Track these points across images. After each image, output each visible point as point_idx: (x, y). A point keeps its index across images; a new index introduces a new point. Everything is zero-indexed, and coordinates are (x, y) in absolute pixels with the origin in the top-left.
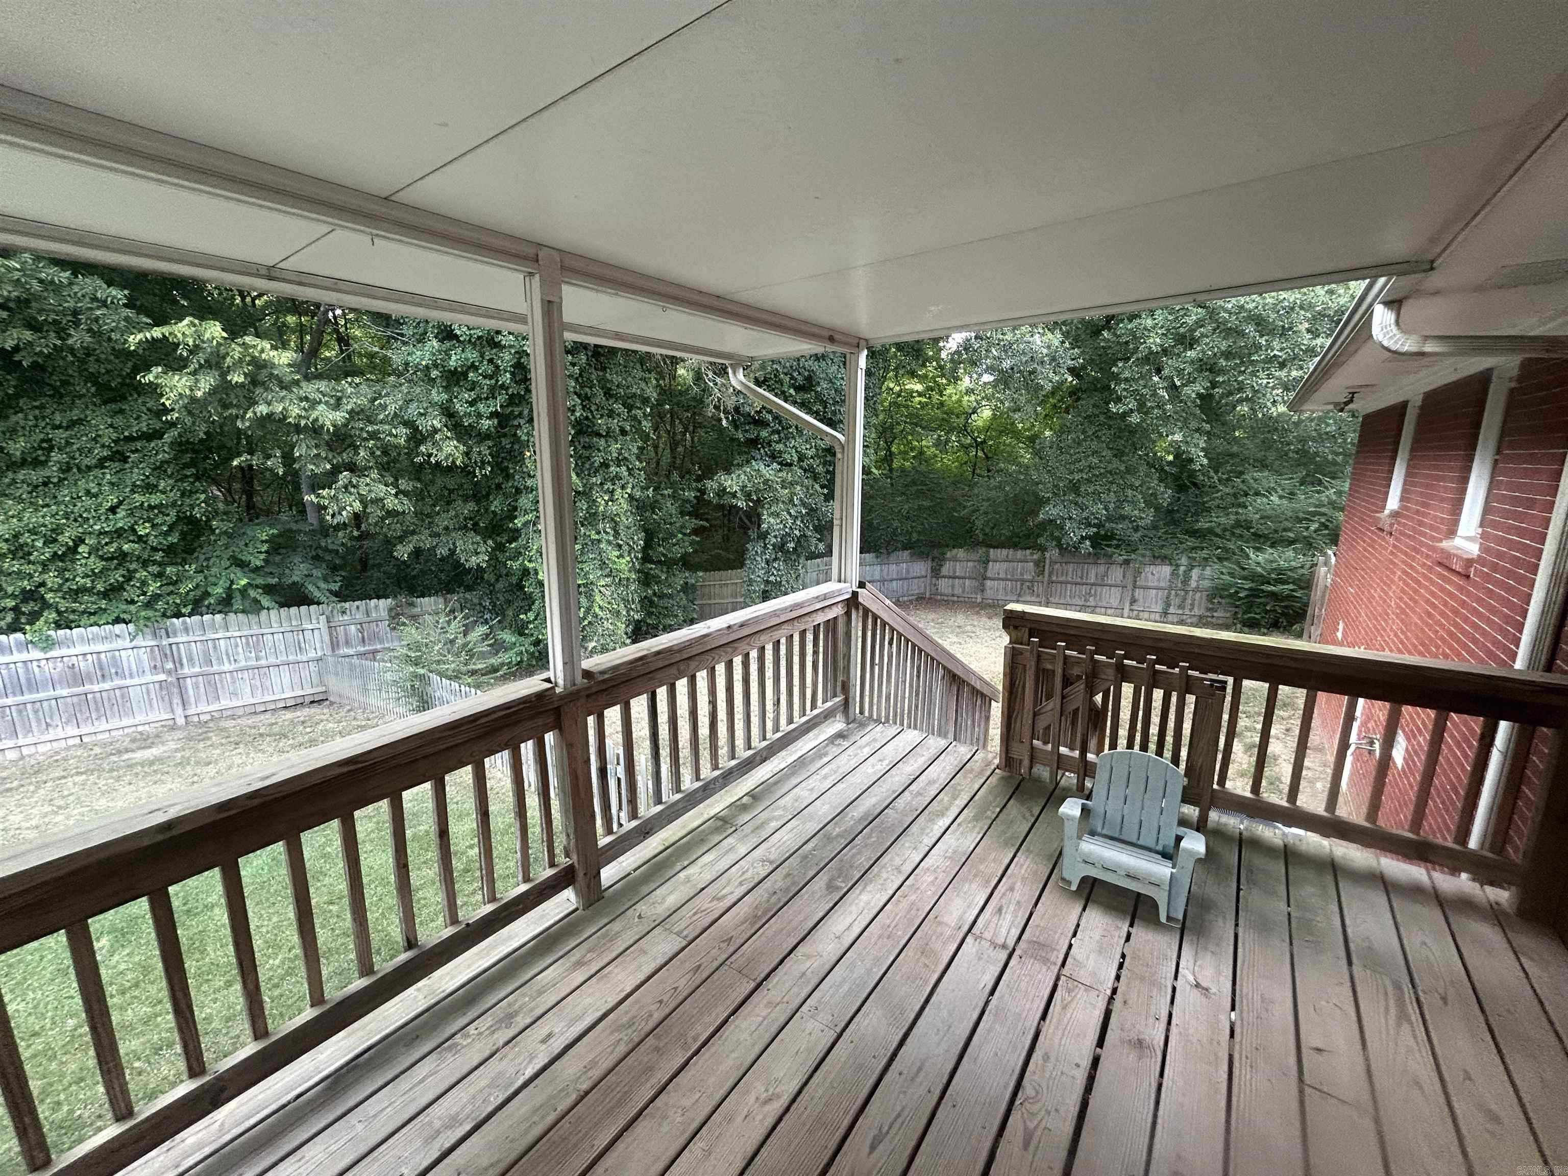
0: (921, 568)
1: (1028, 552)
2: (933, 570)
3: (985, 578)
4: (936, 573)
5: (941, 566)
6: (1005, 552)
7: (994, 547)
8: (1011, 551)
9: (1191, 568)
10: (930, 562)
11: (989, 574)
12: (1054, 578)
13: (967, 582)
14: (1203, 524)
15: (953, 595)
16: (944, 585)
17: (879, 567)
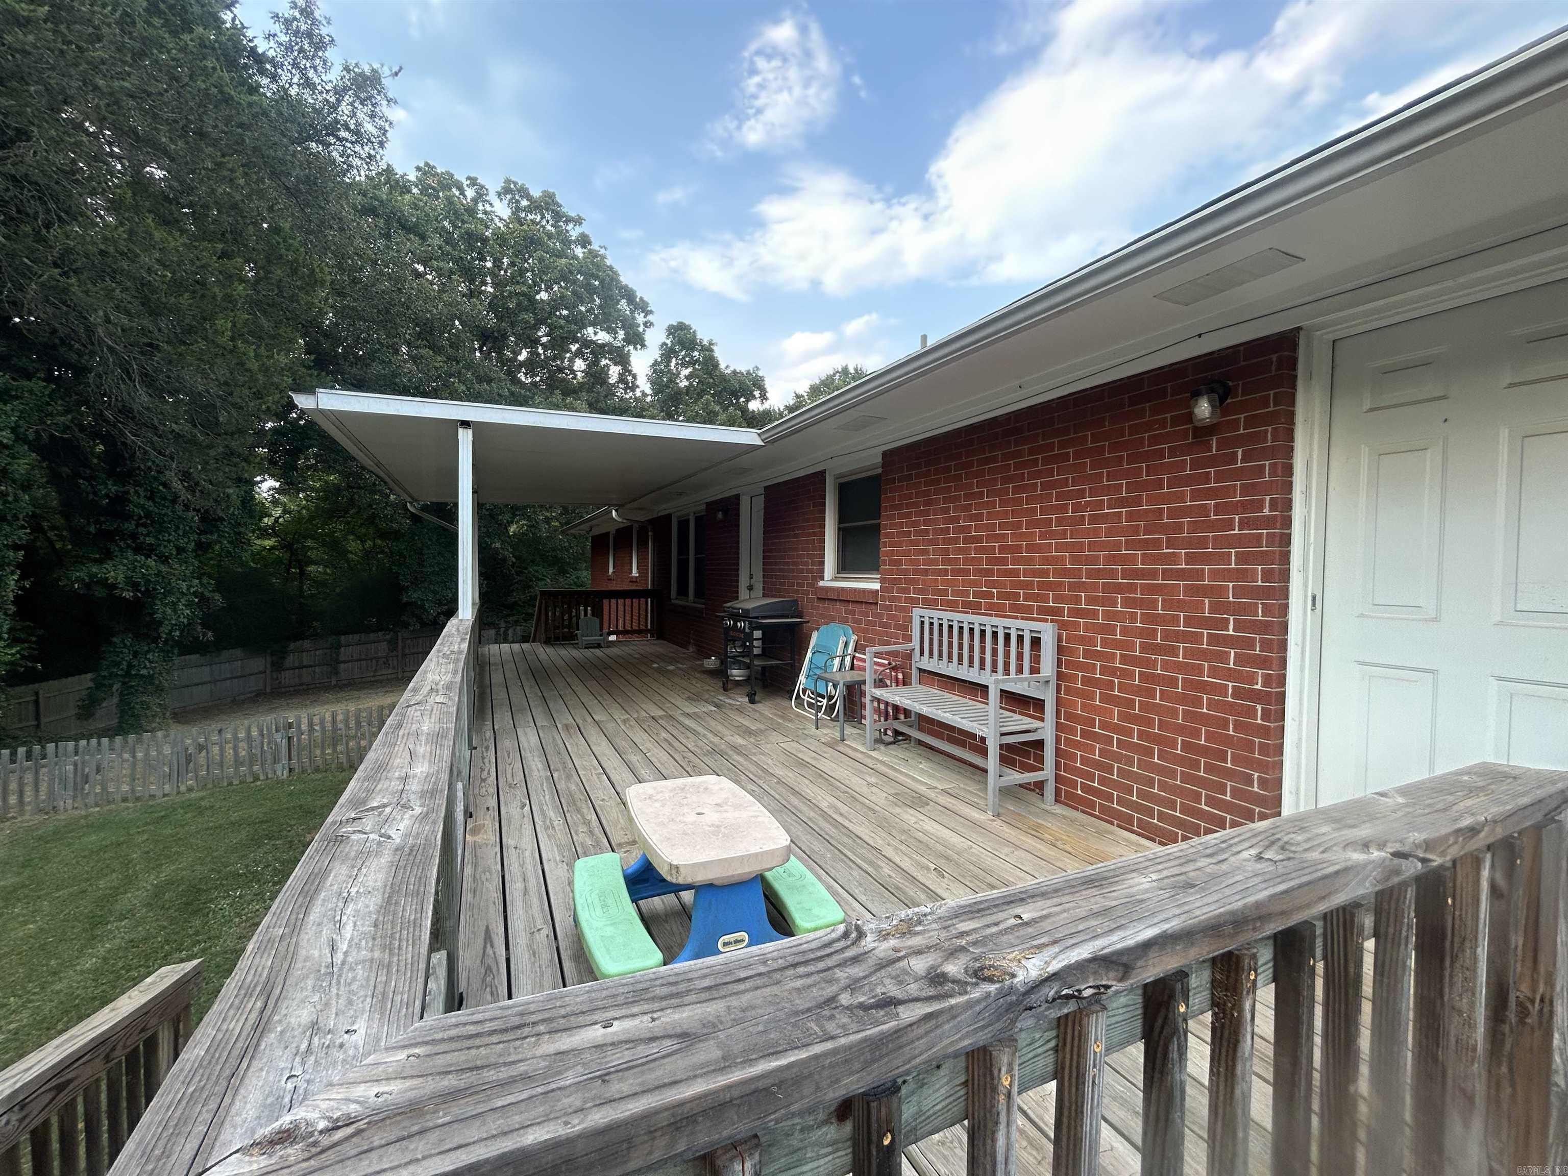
0: (258, 664)
1: (380, 634)
2: (273, 664)
3: (338, 662)
4: (277, 666)
5: (284, 658)
6: (357, 637)
7: (345, 633)
8: (363, 635)
9: (507, 629)
10: (269, 659)
11: (342, 658)
12: (407, 651)
13: (317, 670)
14: (511, 600)
15: (301, 685)
16: (287, 677)
17: (208, 669)
